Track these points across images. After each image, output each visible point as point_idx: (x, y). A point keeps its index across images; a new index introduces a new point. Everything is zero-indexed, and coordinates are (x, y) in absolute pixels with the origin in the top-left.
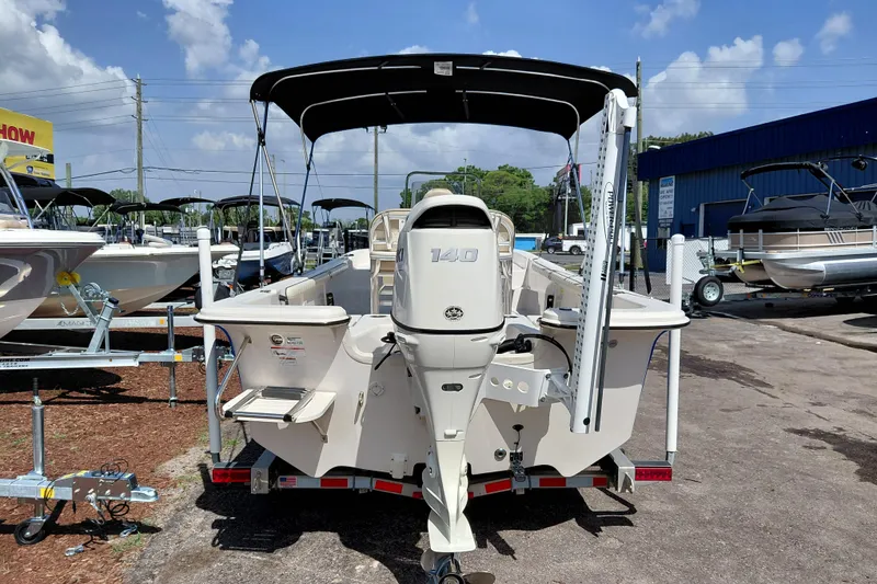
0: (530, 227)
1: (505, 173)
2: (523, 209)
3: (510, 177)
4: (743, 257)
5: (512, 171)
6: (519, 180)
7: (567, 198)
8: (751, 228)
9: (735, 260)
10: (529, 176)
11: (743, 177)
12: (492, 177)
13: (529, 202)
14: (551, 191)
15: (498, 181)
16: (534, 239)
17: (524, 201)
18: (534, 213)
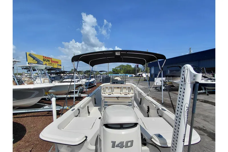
0: (131, 73)
4: (169, 81)
7: (137, 69)
8: (169, 76)
9: (167, 82)
10: (131, 66)
11: (167, 68)
14: (134, 68)
15: (127, 67)
17: (131, 69)
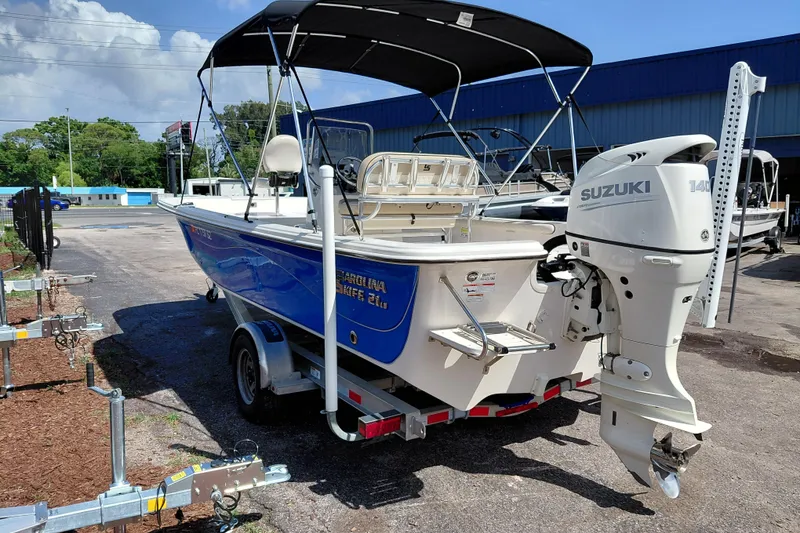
0: (139, 182)
1: (106, 126)
2: (132, 164)
3: (115, 131)
5: (114, 124)
6: (124, 134)
7: (182, 154)
10: (133, 130)
11: (415, 141)
12: (93, 129)
13: (139, 157)
14: (161, 146)
15: (100, 134)
16: (149, 194)
17: (133, 155)
18: (144, 168)
